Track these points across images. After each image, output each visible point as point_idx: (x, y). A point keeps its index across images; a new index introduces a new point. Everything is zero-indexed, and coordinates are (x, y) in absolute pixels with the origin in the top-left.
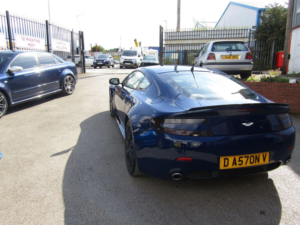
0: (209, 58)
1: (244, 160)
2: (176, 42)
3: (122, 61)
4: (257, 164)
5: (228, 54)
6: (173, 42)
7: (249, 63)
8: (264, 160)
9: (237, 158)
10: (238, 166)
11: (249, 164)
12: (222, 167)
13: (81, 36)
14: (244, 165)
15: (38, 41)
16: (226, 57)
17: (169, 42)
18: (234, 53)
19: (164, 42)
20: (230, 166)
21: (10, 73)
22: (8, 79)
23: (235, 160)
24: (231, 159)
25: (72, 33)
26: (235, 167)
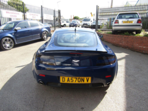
0: (115, 23)
1: (74, 80)
2: (105, 14)
3: (82, 24)
4: (83, 82)
5: (127, 20)
6: (103, 14)
7: (140, 26)
8: (88, 81)
9: (70, 78)
10: (70, 82)
11: (77, 82)
12: (61, 81)
13: (59, 12)
14: (74, 82)
15: (37, 15)
16: (125, 22)
17: (101, 14)
18: (130, 20)
19: (99, 14)
20: (66, 82)
21: (16, 30)
22: (15, 33)
23: (68, 79)
24: (66, 78)
25: (54, 11)
26: (68, 82)
